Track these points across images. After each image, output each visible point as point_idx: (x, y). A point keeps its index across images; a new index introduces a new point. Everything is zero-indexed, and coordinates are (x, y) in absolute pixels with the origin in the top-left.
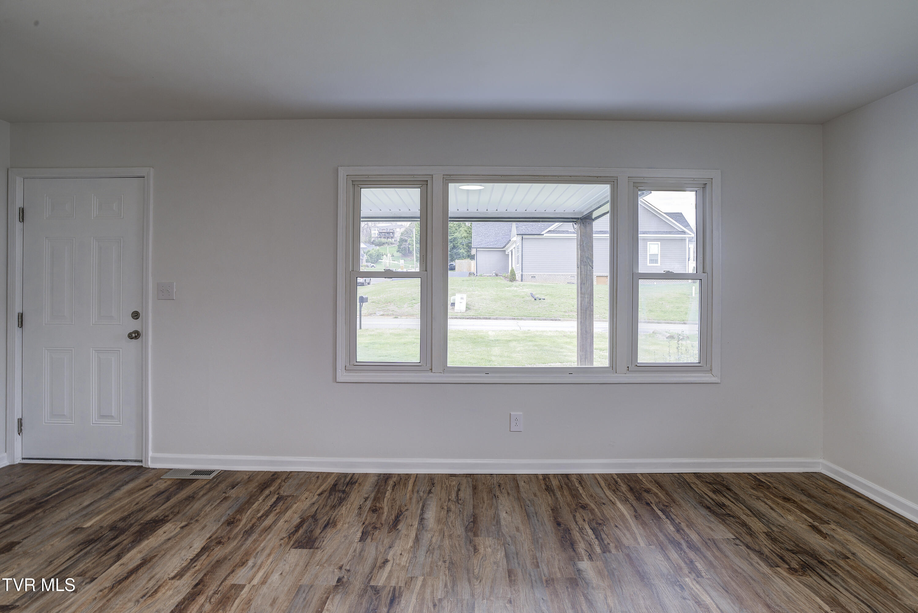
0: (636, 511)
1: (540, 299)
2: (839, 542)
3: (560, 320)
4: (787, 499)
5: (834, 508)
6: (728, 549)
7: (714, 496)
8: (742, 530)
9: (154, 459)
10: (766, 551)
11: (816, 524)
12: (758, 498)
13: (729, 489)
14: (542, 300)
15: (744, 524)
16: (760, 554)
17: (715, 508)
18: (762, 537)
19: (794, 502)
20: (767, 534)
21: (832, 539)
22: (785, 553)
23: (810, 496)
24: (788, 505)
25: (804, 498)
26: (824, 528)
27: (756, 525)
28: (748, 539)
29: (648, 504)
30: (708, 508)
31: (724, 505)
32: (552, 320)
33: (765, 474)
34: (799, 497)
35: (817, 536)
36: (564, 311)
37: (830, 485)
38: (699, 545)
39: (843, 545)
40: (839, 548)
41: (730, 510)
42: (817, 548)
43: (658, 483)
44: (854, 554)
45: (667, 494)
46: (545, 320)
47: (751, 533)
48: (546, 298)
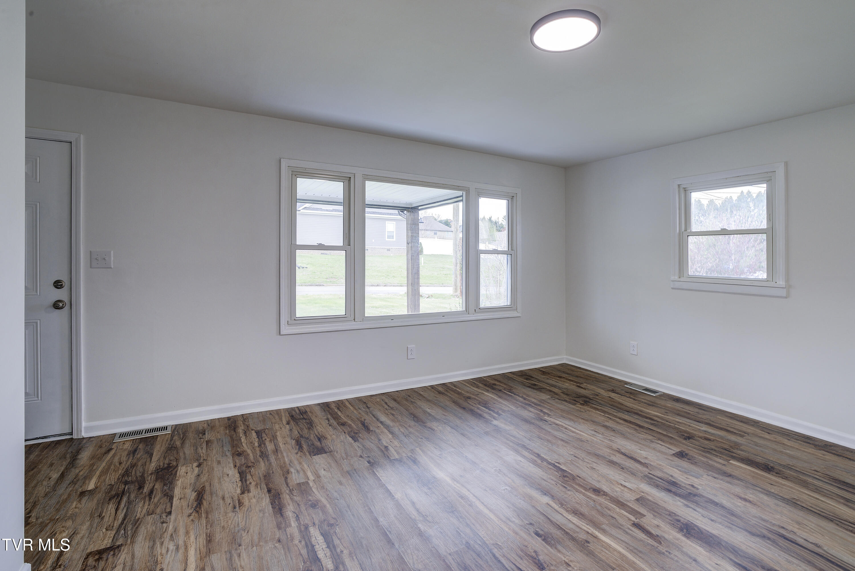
0: (497, 395)
1: (303, 268)
2: (591, 390)
3: (323, 285)
4: (560, 377)
5: (581, 377)
6: (551, 402)
7: (527, 381)
8: (552, 393)
9: (87, 429)
10: (567, 399)
11: (579, 385)
12: (548, 379)
13: (532, 377)
14: (305, 268)
15: (551, 391)
16: (566, 401)
17: (532, 386)
18: (562, 394)
19: (564, 378)
20: (562, 393)
21: (589, 390)
22: (575, 399)
23: (568, 374)
24: (562, 379)
25: (567, 375)
26: (581, 386)
27: (556, 390)
28: (557, 397)
29: (500, 390)
30: (529, 387)
31: (536, 384)
32: (317, 285)
33: (542, 368)
34: (564, 375)
35: (582, 389)
36: (325, 277)
37: (573, 368)
38: (539, 403)
39: (593, 391)
40: (593, 392)
41: (540, 386)
42: (585, 394)
43: (496, 380)
44: (599, 393)
45: (505, 384)
46: (311, 285)
47: (556, 394)
48: (308, 266)
